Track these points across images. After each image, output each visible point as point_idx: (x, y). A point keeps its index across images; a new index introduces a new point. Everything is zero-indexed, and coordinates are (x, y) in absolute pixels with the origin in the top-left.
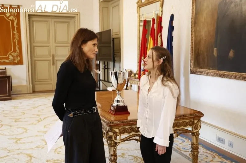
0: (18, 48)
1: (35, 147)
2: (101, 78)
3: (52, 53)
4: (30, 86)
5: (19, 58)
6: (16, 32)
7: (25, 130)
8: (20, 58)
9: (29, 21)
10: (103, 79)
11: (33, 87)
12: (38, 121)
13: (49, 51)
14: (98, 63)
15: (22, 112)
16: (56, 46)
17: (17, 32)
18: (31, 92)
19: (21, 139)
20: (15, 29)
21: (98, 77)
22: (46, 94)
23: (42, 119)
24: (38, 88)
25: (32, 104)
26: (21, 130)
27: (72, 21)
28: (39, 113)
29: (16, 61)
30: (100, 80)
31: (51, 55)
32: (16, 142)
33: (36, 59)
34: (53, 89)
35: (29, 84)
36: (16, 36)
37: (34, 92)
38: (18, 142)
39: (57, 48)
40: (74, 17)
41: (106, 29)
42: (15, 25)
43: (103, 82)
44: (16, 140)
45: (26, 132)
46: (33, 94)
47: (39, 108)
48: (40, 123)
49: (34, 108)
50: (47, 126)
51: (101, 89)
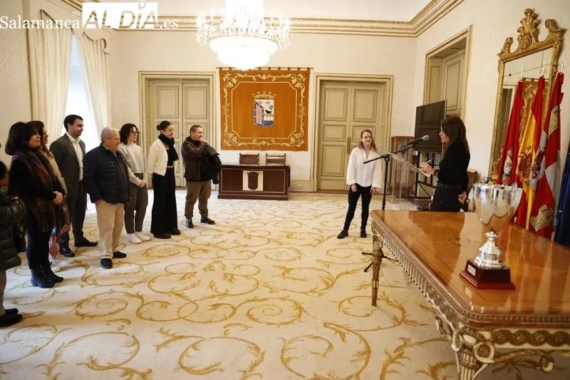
0: (303, 127)
1: (309, 290)
2: (419, 179)
3: (347, 136)
4: (314, 181)
5: (303, 142)
6: (302, 104)
7: (299, 255)
9: (321, 89)
10: (423, 181)
11: (318, 183)
12: (319, 240)
13: (344, 133)
14: (417, 154)
15: (298, 222)
16: (355, 126)
17: (304, 105)
18: (316, 190)
19: (291, 269)
20: (302, 100)
22: (334, 195)
23: (326, 238)
24: (325, 185)
25: (314, 210)
26: (293, 254)
27: (380, 89)
28: (322, 227)
29: (299, 146)
30: (417, 182)
31: (347, 138)
32: (283, 274)
33: (325, 143)
35: (313, 179)
36: (302, 110)
37: (319, 190)
38: (286, 274)
39: (355, 128)
40: (384, 83)
41: (434, 101)
42: (302, 95)
43: (422, 185)
44: (283, 271)
45: (299, 258)
46: (317, 194)
47: (323, 219)
48: (322, 245)
49: (316, 217)
50: (330, 252)
51: (418, 196)
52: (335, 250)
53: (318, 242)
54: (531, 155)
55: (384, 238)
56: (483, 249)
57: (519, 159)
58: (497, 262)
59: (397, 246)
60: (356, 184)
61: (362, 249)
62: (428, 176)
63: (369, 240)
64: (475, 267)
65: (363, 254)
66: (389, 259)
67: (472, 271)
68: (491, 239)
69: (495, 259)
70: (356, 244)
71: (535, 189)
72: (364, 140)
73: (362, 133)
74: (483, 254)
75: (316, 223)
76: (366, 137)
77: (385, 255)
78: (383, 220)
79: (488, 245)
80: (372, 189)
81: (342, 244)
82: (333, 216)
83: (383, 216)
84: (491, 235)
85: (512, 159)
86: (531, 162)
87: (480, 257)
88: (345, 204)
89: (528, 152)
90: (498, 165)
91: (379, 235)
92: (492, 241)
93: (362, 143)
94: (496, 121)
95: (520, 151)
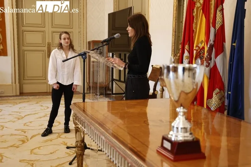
2: (114, 78)
3: (47, 41)
4: (16, 86)
8: (3, 47)
10: (118, 78)
11: (21, 88)
12: (23, 141)
13: (44, 38)
16: (54, 32)
18: (18, 94)
21: (110, 75)
22: (37, 97)
23: (29, 137)
24: (27, 88)
25: (17, 112)
30: (113, 80)
31: (46, 43)
33: (25, 48)
34: (48, 91)
37: (22, 94)
39: (54, 33)
43: (117, 82)
46: (20, 97)
47: (26, 120)
48: (25, 144)
49: (19, 119)
50: (34, 151)
51: (114, 92)
52: (39, 148)
53: (21, 143)
54: (203, 48)
55: (85, 128)
56: (175, 124)
57: (195, 52)
58: (188, 134)
59: (97, 133)
60: (58, 83)
61: (66, 144)
62: (122, 69)
63: (72, 135)
64: (169, 141)
65: (68, 148)
66: (92, 149)
67: (167, 145)
68: (181, 114)
69: (186, 132)
70: (60, 140)
71: (208, 76)
72: (63, 41)
73: (61, 35)
74: (175, 129)
75: (19, 125)
76: (65, 39)
77: (88, 146)
78: (84, 111)
79: (179, 119)
80: (73, 86)
81: (46, 141)
82: (37, 116)
83: (84, 108)
84: (180, 110)
85: (189, 52)
86: (204, 54)
87: (173, 131)
88: (49, 104)
89: (201, 46)
90: (178, 59)
91: (80, 126)
92: (183, 116)
93: (61, 44)
94: (174, 23)
95: (195, 45)
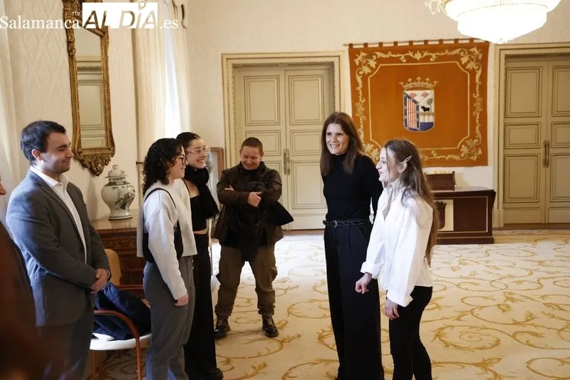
0: (480, 129)
4: (499, 212)
5: (480, 152)
6: (478, 95)
8: (482, 151)
17: (480, 96)
18: (502, 226)
20: (477, 88)
29: (475, 158)
35: (498, 208)
36: (478, 104)
39: (555, 126)
42: (477, 80)
